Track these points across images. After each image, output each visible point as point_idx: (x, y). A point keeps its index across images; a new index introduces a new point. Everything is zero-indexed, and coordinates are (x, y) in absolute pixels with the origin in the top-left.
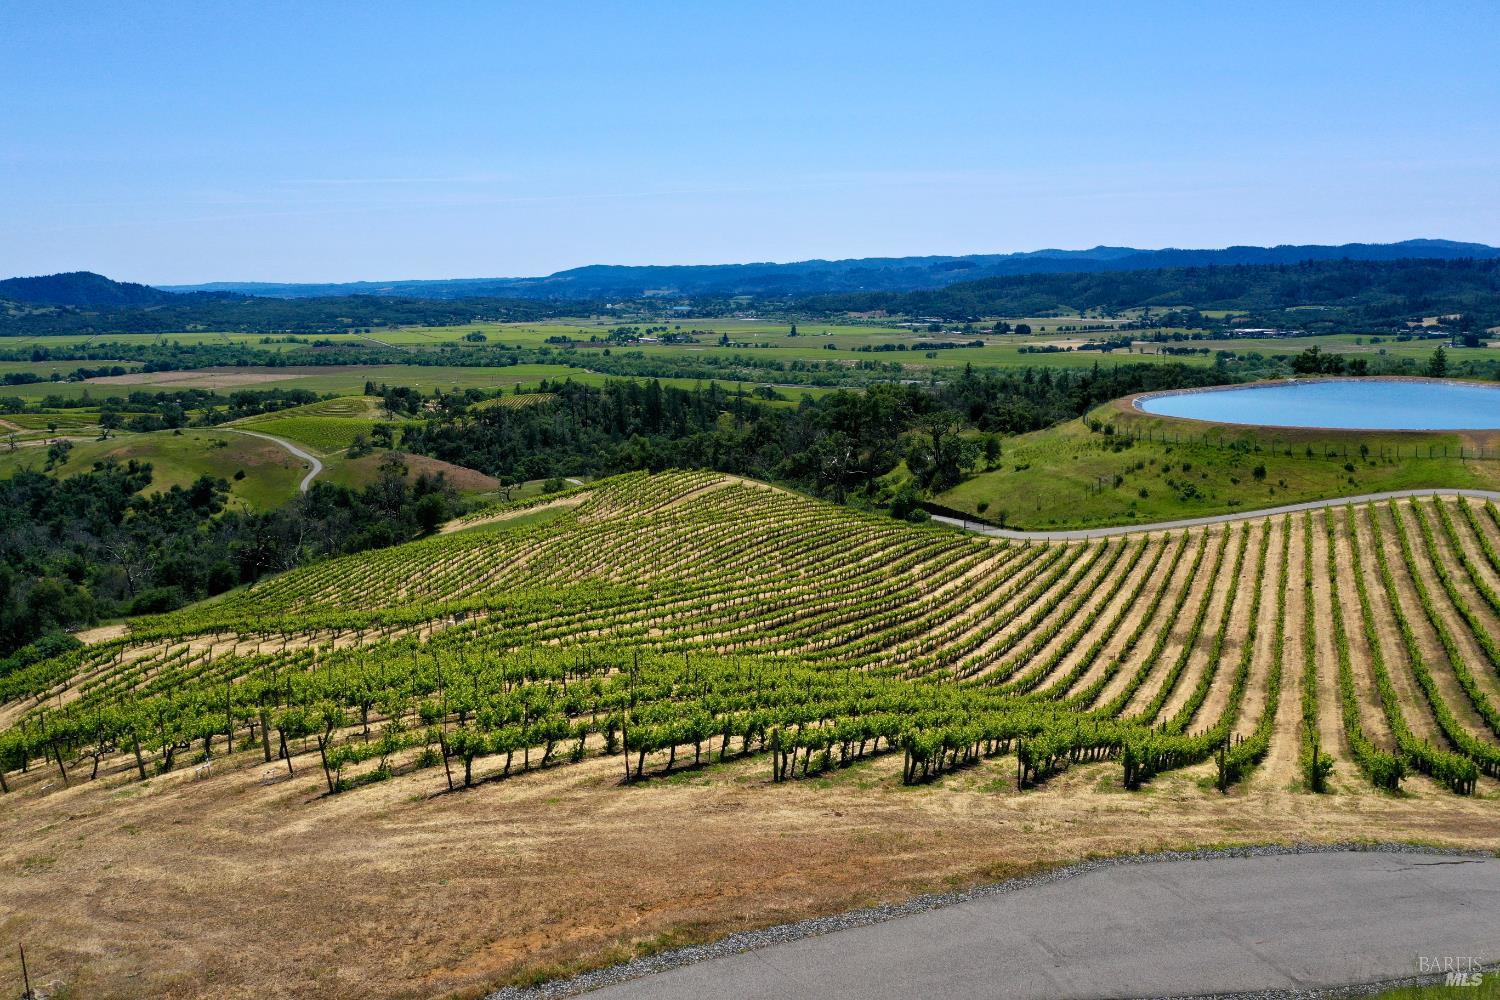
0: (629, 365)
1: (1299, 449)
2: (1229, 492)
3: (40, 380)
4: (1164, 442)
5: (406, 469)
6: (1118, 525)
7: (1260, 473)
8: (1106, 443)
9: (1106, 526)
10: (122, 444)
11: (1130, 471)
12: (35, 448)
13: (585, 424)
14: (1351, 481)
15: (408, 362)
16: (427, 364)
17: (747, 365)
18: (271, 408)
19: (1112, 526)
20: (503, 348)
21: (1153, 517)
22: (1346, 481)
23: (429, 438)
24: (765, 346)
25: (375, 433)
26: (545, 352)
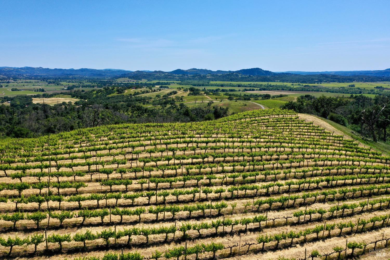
10: (225, 103)
12: (207, 103)
16: (333, 92)
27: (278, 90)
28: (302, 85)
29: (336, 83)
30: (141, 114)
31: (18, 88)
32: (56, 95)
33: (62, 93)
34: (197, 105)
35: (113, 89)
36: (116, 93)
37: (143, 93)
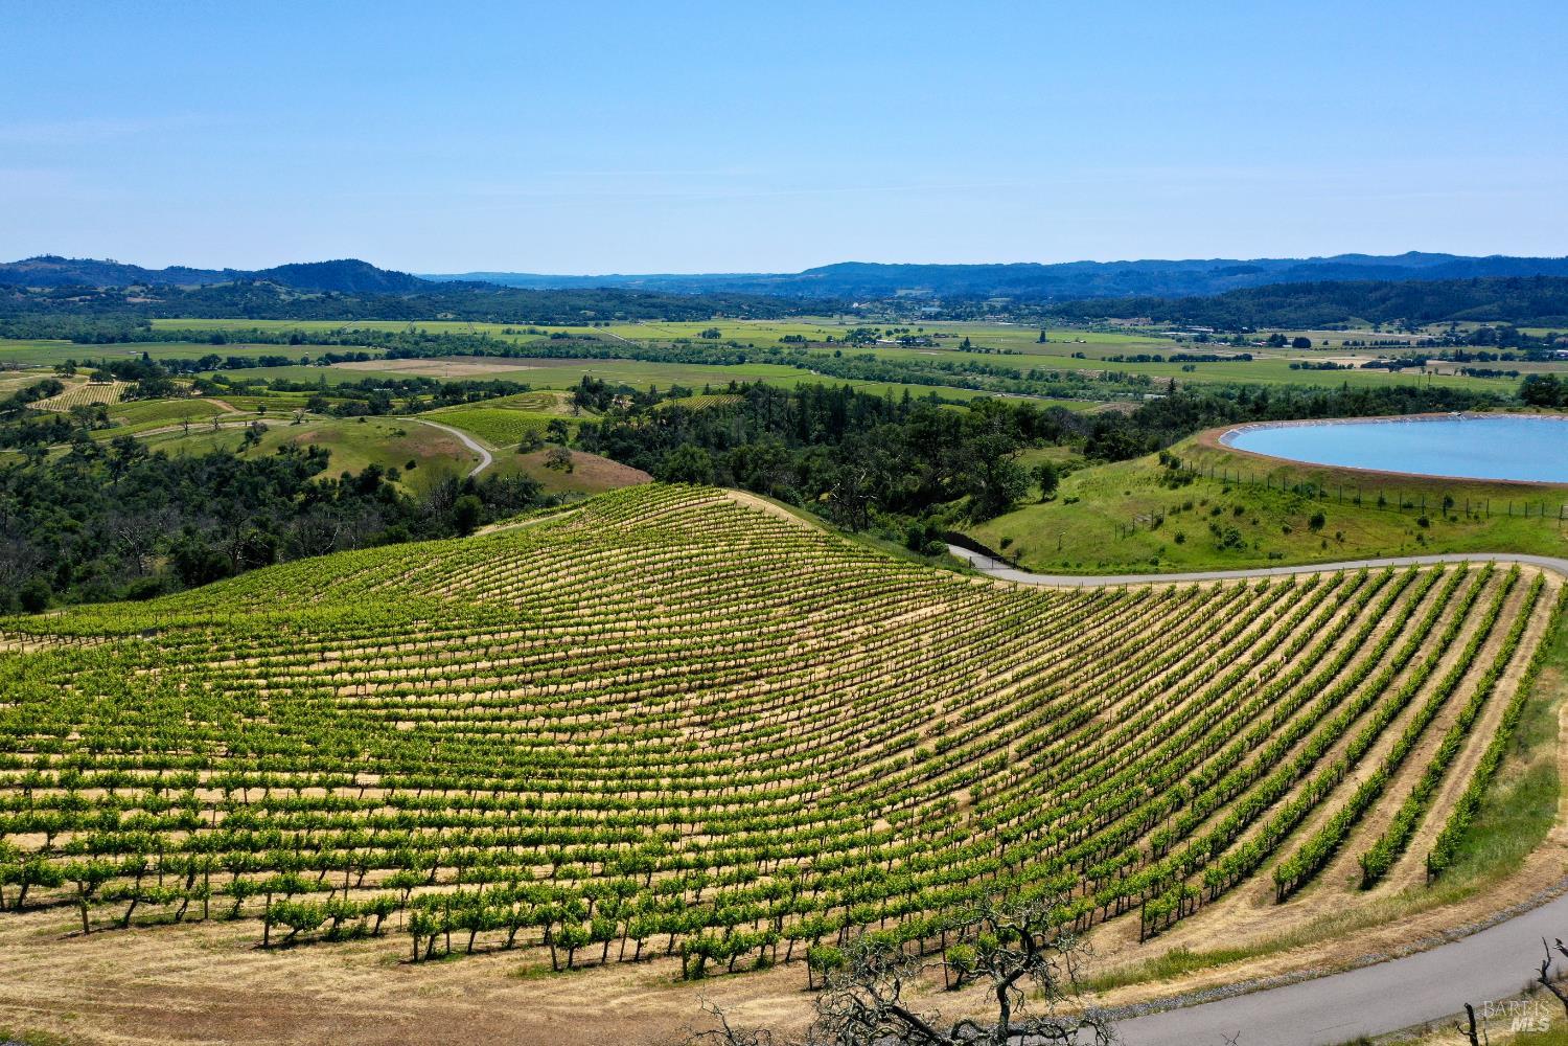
0: (856, 367)
1: (1370, 497)
2: (1277, 542)
3: (291, 363)
4: (1224, 481)
5: (571, 467)
6: (1135, 572)
7: (1317, 522)
8: (1166, 479)
9: (1121, 573)
10: (313, 428)
11: (1175, 511)
12: (236, 429)
13: (768, 429)
14: (1420, 538)
15: (636, 357)
16: (655, 360)
17: (983, 372)
18: (472, 399)
19: (1128, 573)
20: (735, 345)
21: (1178, 566)
22: (1414, 538)
23: (604, 436)
24: (1008, 352)
25: (550, 429)
26: (775, 351)
27: (459, 354)
28: (545, 333)
29: (659, 323)
34: (194, 439)
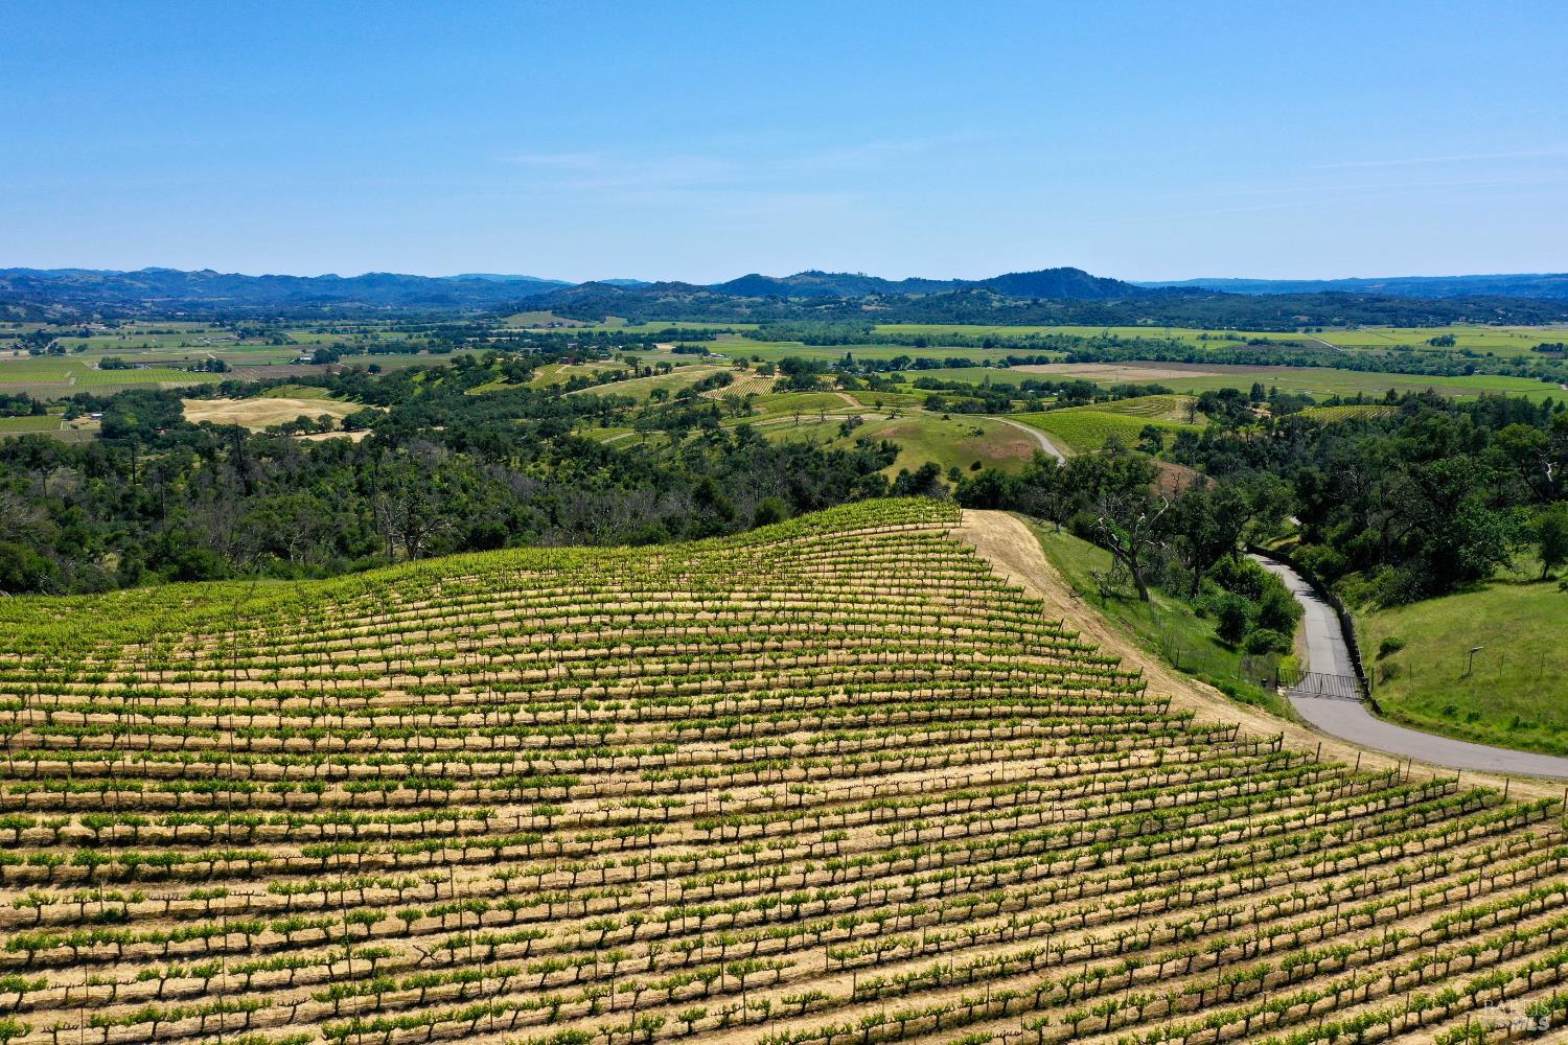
3: (974, 365)
10: (898, 423)
12: (837, 422)
23: (1203, 447)
27: (1140, 359)
28: (1244, 339)
29: (1383, 329)
30: (585, 469)
31: (125, 358)
32: (270, 387)
33: (293, 380)
34: (801, 429)
35: (487, 366)
36: (500, 380)
37: (604, 379)
